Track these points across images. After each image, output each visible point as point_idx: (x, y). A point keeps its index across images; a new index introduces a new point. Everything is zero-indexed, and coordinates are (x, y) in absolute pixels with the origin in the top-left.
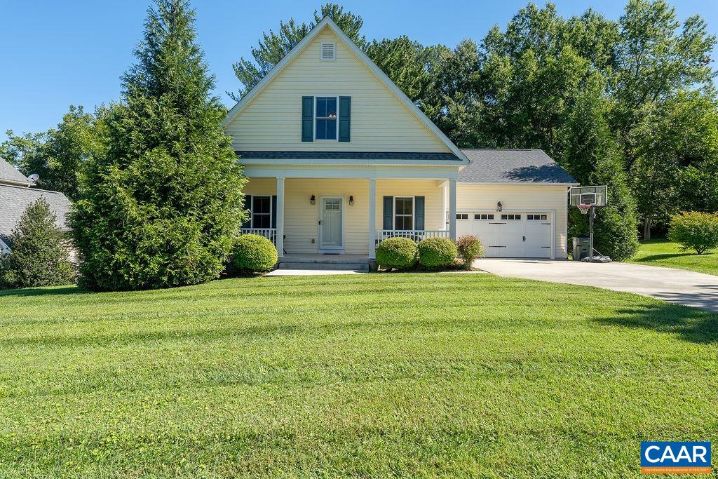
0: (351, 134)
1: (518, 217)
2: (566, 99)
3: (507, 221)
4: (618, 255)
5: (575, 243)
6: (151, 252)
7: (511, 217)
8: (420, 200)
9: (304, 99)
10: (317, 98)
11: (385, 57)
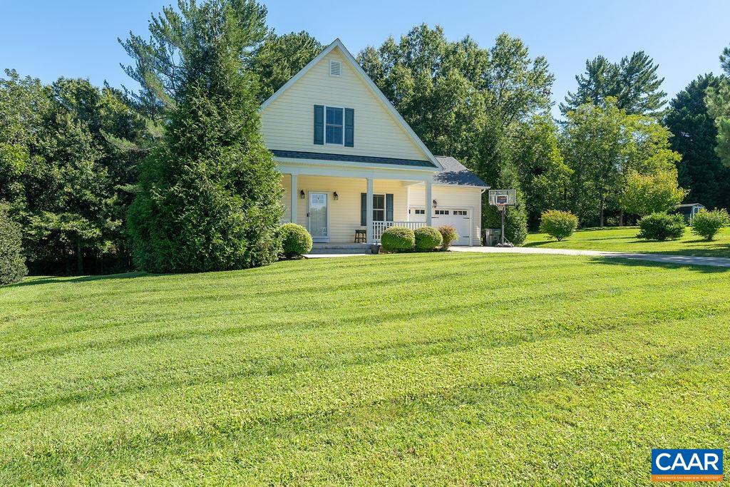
0: (355, 141)
1: (447, 213)
2: (456, 113)
3: (439, 215)
4: (517, 242)
5: (488, 233)
6: (239, 236)
7: (442, 213)
8: (390, 197)
9: (316, 107)
10: (327, 107)
11: (295, 52)
